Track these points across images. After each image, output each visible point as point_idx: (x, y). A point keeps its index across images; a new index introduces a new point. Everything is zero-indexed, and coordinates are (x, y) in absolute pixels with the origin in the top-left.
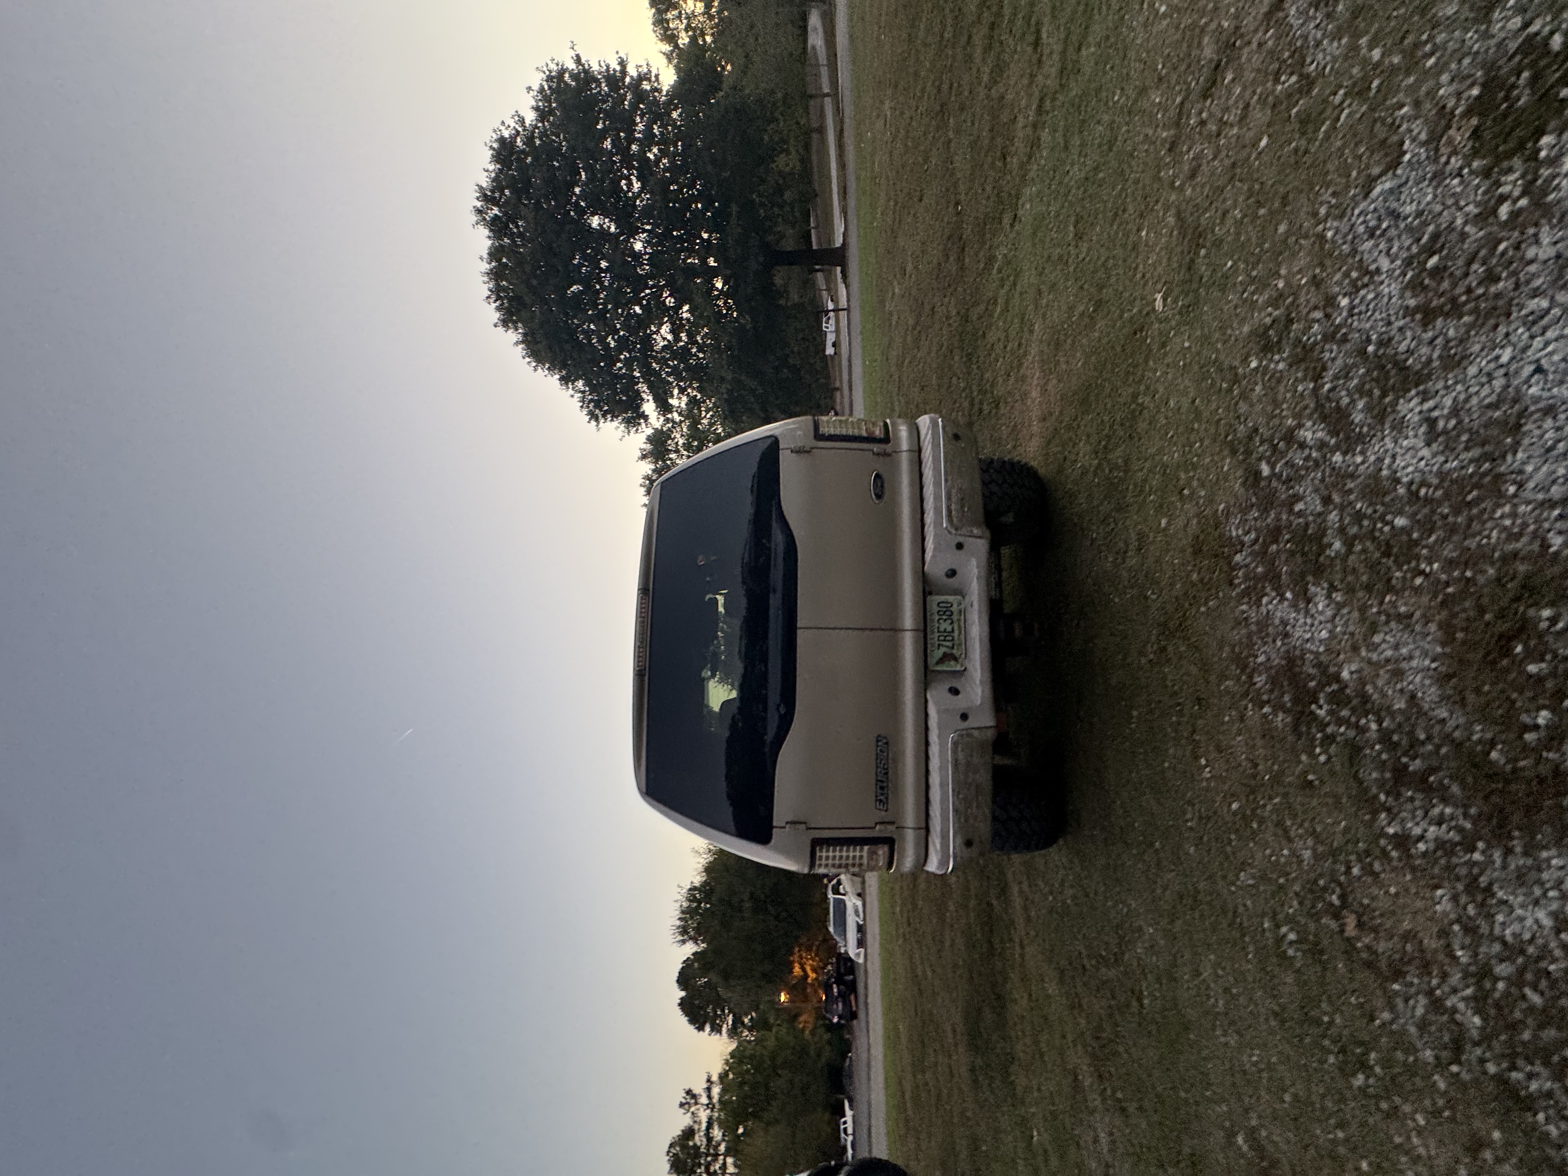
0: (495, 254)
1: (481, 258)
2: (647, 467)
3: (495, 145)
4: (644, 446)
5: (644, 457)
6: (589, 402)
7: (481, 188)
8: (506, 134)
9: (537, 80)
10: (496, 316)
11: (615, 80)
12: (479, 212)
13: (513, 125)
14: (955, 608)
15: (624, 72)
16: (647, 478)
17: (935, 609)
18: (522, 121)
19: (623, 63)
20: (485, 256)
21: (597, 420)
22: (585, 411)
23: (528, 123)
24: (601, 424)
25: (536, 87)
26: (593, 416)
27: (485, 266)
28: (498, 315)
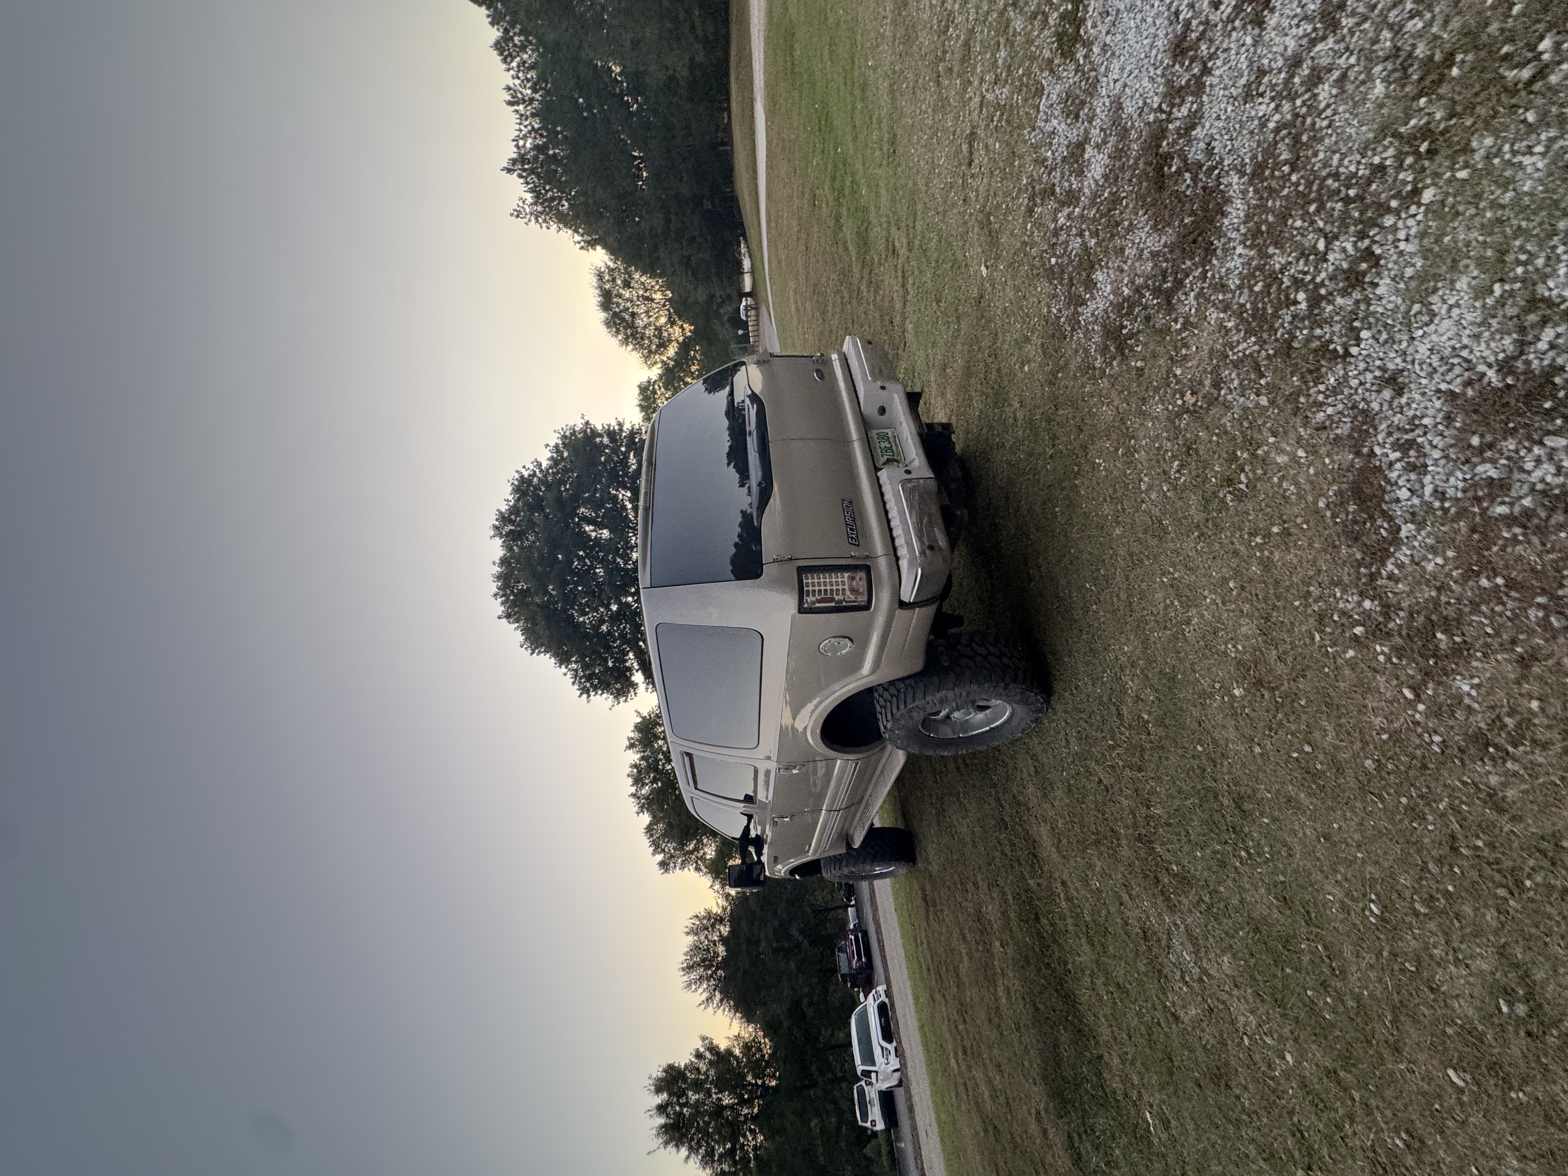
0: (504, 561)
1: (494, 563)
2: (634, 757)
3: (516, 483)
4: (632, 735)
5: (632, 746)
6: (581, 678)
7: (501, 513)
8: (526, 474)
9: (554, 440)
10: (500, 610)
11: (612, 434)
12: (496, 528)
13: (531, 467)
14: (890, 435)
15: (621, 430)
16: (635, 766)
17: (875, 437)
18: (539, 465)
19: (620, 425)
20: (498, 561)
21: (588, 692)
22: (576, 687)
23: (544, 466)
24: (592, 697)
25: (552, 444)
26: (585, 691)
27: (497, 569)
28: (503, 608)
